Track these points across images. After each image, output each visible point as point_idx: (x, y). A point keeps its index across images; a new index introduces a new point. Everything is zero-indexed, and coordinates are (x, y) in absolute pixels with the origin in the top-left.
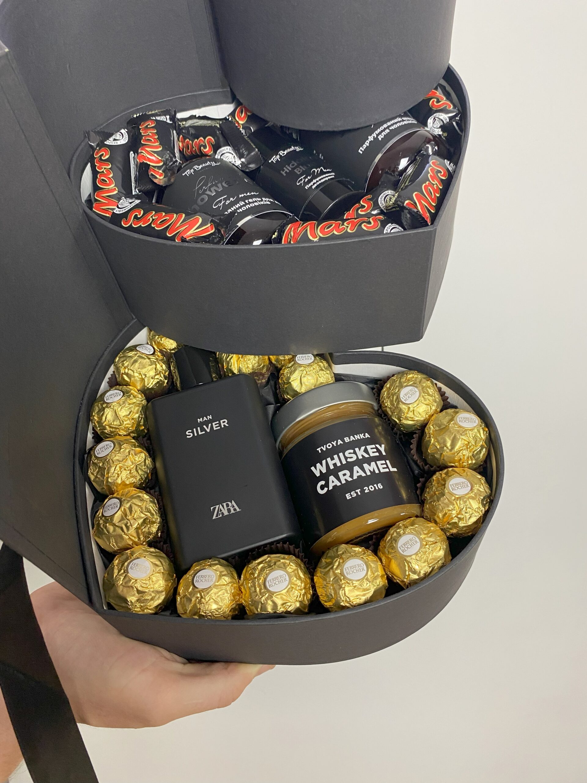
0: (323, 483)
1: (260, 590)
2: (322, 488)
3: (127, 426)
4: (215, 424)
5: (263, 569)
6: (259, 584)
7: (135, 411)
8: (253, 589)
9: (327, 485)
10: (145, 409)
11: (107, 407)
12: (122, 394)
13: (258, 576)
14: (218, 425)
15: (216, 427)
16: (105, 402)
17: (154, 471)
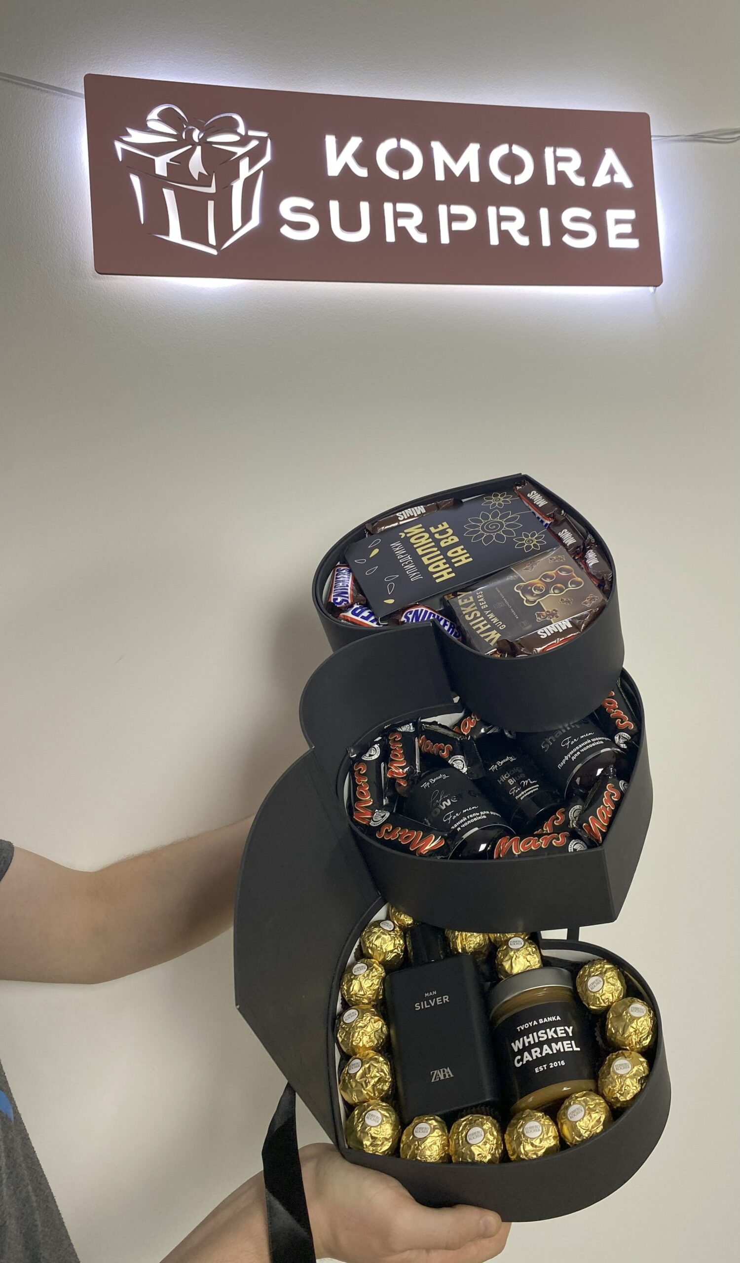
0: (519, 1057)
1: (462, 1142)
2: (518, 1062)
3: (369, 996)
4: (439, 999)
5: (466, 1125)
6: (462, 1137)
7: (376, 983)
8: (457, 1141)
9: (522, 1060)
10: (384, 981)
11: (354, 979)
12: (366, 967)
13: (462, 1130)
14: (441, 1000)
15: (439, 1002)
16: (352, 974)
17: (388, 1036)
